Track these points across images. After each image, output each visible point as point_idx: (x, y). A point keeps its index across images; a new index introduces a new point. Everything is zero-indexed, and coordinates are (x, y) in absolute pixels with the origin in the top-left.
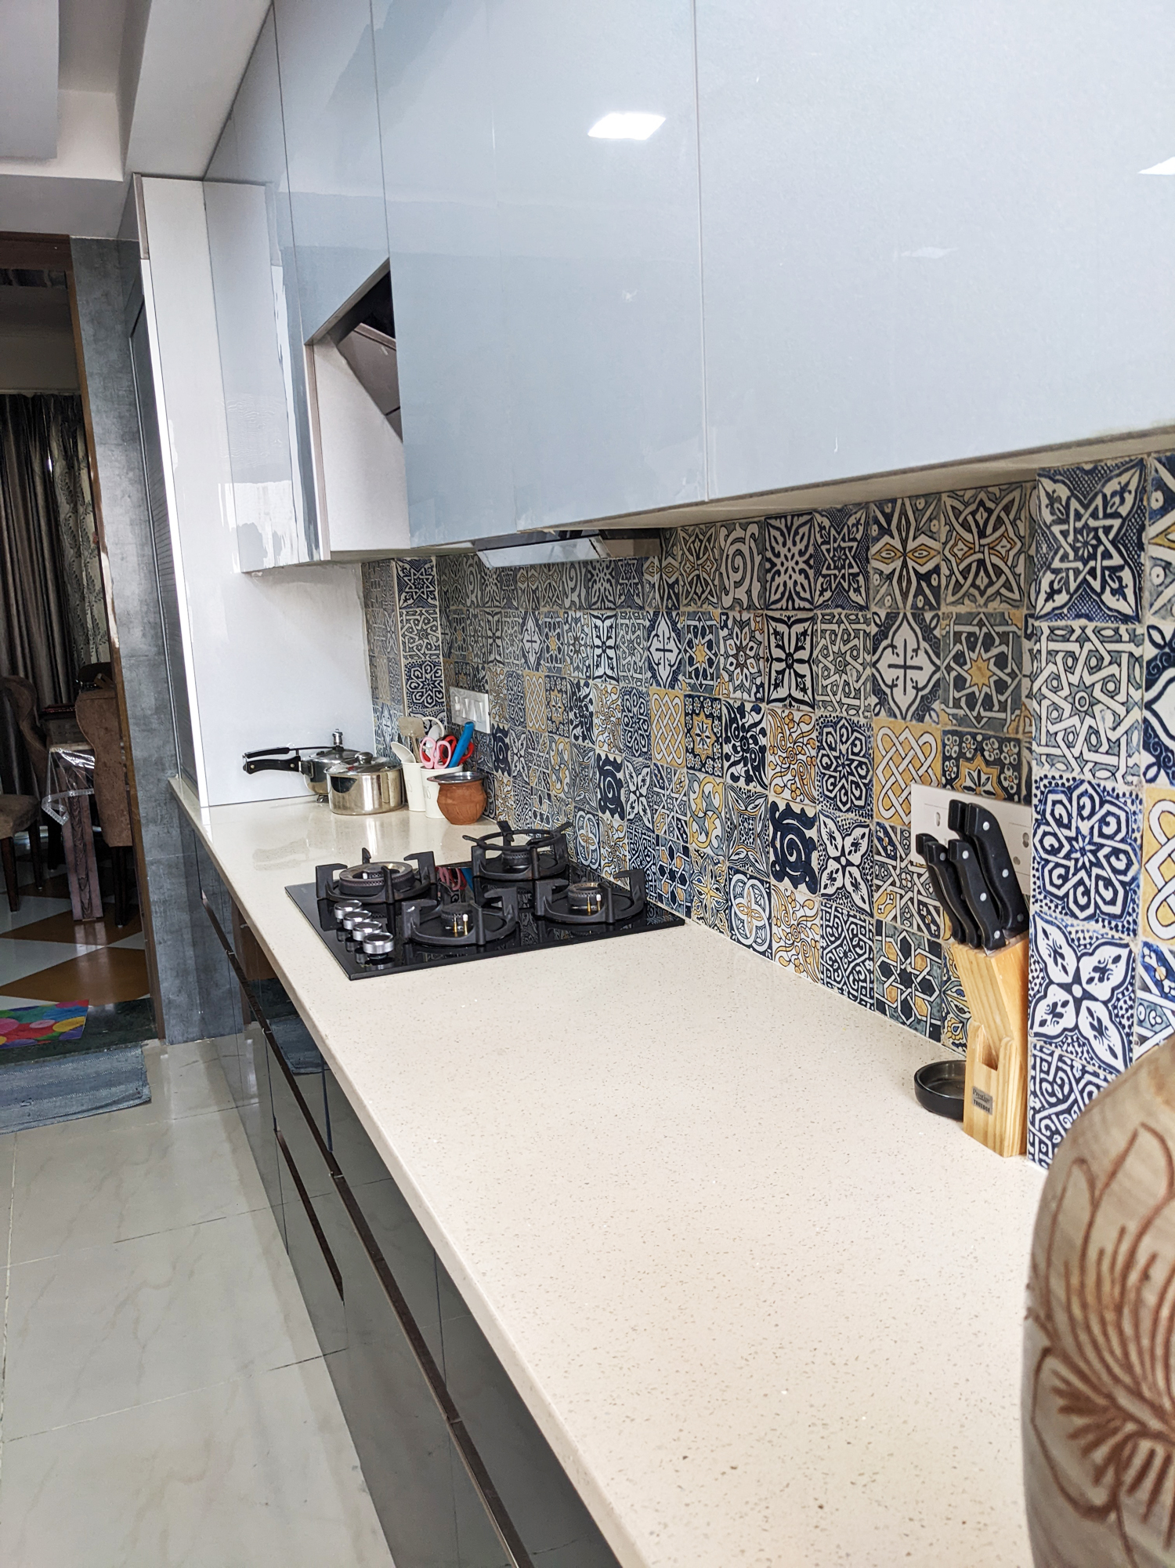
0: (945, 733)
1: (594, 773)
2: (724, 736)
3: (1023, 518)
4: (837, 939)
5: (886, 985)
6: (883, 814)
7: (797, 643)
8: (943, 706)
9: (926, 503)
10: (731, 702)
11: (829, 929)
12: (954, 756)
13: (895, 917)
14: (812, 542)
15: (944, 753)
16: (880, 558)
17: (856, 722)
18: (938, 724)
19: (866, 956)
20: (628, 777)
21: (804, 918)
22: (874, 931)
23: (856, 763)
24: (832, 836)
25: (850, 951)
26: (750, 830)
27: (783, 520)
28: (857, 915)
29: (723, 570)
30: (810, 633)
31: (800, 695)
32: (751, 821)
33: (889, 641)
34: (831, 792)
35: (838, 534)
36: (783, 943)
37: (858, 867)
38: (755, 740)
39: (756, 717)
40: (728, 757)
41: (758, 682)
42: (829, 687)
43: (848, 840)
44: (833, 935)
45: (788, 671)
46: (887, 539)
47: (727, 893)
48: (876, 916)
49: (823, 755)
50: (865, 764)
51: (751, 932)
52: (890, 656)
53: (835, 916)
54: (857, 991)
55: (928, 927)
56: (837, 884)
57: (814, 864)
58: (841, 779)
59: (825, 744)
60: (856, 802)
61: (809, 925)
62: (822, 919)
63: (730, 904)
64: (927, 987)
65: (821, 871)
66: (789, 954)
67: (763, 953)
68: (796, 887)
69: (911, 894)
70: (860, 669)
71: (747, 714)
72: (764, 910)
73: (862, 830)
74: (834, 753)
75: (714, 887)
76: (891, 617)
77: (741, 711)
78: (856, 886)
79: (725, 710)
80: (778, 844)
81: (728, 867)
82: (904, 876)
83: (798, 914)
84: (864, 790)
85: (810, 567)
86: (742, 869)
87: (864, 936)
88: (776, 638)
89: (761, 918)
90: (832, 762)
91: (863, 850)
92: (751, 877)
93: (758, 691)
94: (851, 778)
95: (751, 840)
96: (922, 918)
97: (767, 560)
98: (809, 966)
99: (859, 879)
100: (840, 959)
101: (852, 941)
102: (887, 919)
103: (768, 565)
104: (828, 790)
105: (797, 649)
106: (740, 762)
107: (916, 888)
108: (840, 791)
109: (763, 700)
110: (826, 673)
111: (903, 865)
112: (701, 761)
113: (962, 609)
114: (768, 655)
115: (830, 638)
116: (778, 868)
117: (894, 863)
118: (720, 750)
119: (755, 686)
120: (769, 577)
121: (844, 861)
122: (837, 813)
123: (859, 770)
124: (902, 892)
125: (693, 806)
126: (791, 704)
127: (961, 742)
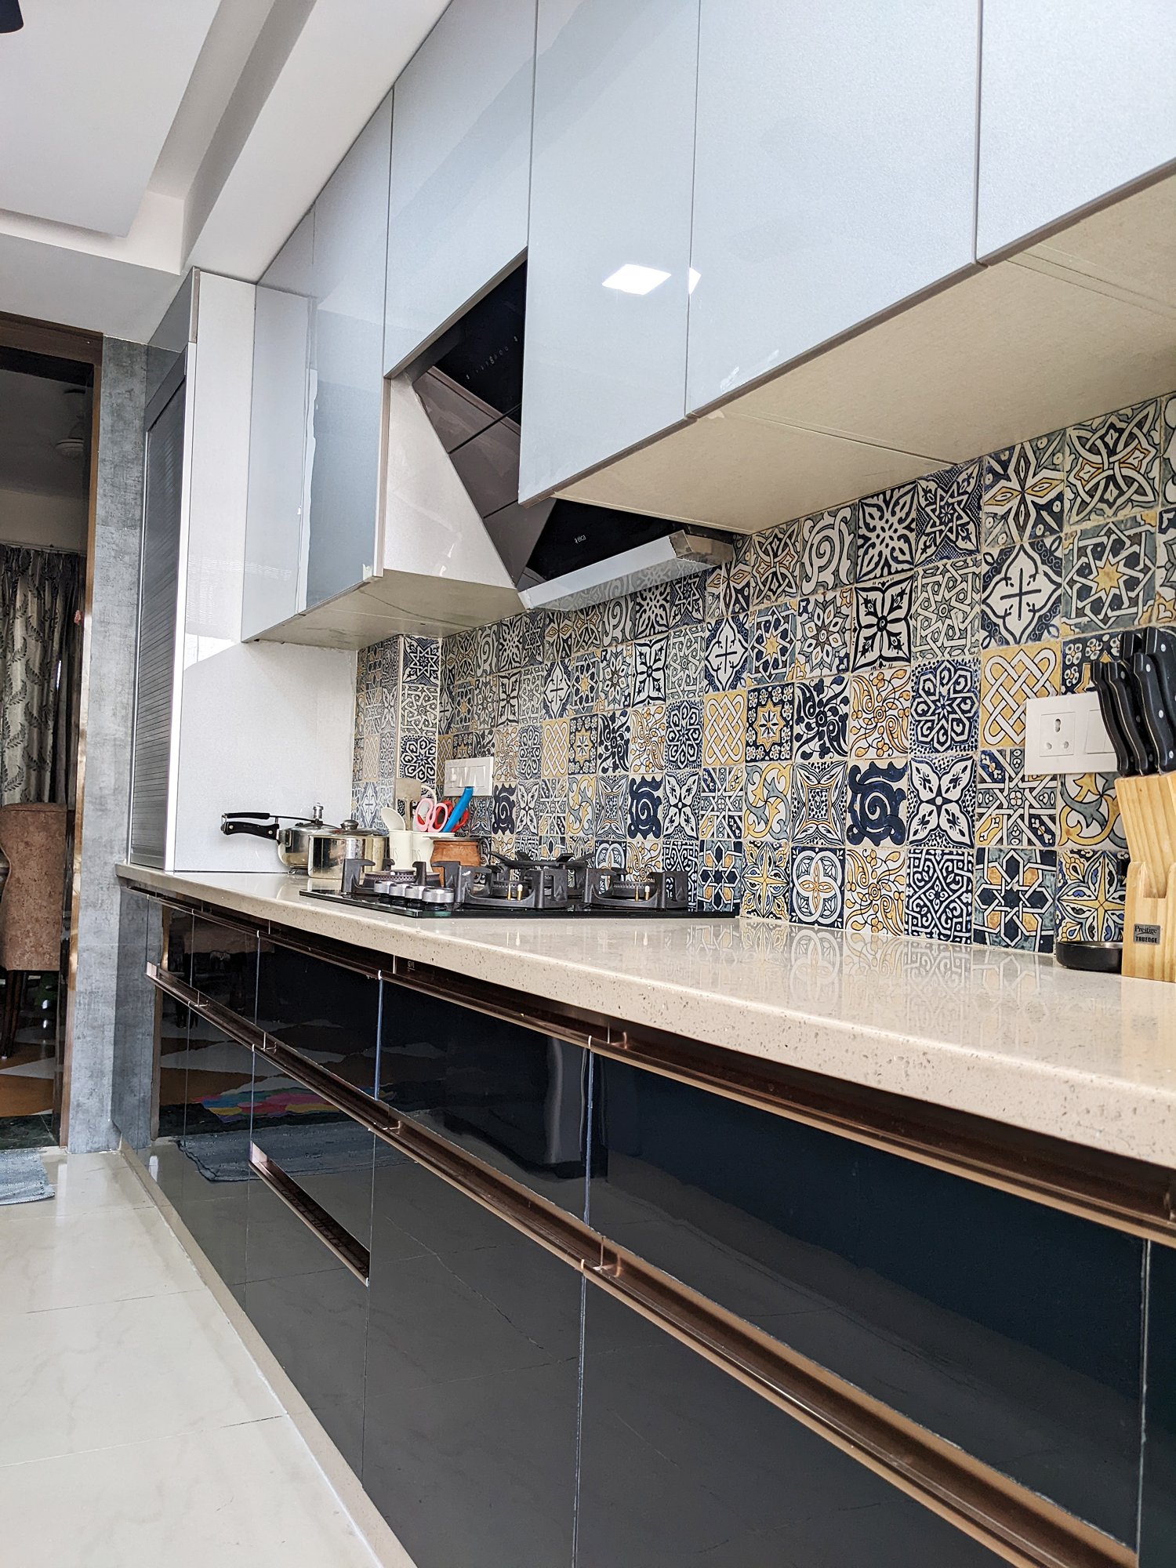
0: (1065, 644)
1: (625, 799)
2: (795, 717)
3: (1158, 428)
4: (927, 883)
5: (986, 914)
6: (989, 740)
7: (892, 604)
8: (1064, 619)
9: (1049, 441)
10: (807, 683)
11: (918, 876)
12: (1076, 662)
13: (1002, 838)
14: (914, 507)
15: (1064, 662)
16: (995, 502)
17: (960, 661)
18: (1058, 637)
19: (964, 889)
20: (668, 791)
21: (887, 873)
22: (974, 861)
23: (959, 700)
24: (926, 780)
25: (943, 890)
26: (823, 802)
27: (881, 496)
28: (954, 851)
29: (806, 560)
30: (908, 591)
31: (893, 653)
32: (824, 794)
33: (1002, 575)
34: (927, 736)
35: (947, 492)
36: (857, 907)
37: (957, 802)
38: (834, 711)
39: (837, 689)
40: (799, 737)
41: (842, 654)
42: (929, 636)
43: (947, 779)
44: (923, 879)
45: (879, 633)
46: (1003, 483)
47: (788, 875)
48: (978, 845)
49: (919, 703)
50: (970, 698)
51: (816, 908)
52: (1002, 589)
53: (926, 860)
54: (950, 929)
55: (1041, 838)
56: (930, 827)
57: (903, 814)
58: (939, 720)
59: (921, 692)
60: (957, 739)
61: (892, 878)
62: (909, 867)
63: (791, 885)
64: (1038, 900)
65: (911, 818)
66: (865, 916)
67: (832, 925)
68: (877, 844)
69: (1021, 811)
70: (967, 609)
71: (825, 688)
72: (835, 880)
73: (963, 764)
74: (933, 698)
75: (772, 873)
76: (1005, 553)
77: (820, 687)
78: (953, 822)
79: (798, 692)
80: (857, 807)
81: (792, 849)
82: (1013, 795)
83: (879, 871)
84: (967, 723)
85: (912, 530)
86: (809, 845)
87: (962, 869)
88: (866, 607)
89: (831, 888)
90: (929, 707)
91: (963, 783)
92: (821, 850)
93: (841, 662)
94: (951, 716)
95: (823, 812)
96: (1034, 831)
97: (860, 537)
98: (890, 921)
99: (958, 814)
100: (931, 901)
101: (945, 879)
102: (991, 844)
103: (860, 542)
104: (923, 735)
105: (892, 610)
106: (814, 738)
107: (1027, 804)
108: (938, 732)
109: (847, 670)
110: (926, 623)
111: (1012, 785)
112: (765, 751)
113: (1087, 525)
114: (856, 625)
115: (933, 590)
116: (855, 831)
117: (1001, 786)
118: (790, 733)
119: (837, 659)
120: (861, 552)
121: (939, 801)
122: (934, 755)
123: (962, 706)
124: (1011, 812)
125: (751, 798)
126: (881, 665)
127: (1085, 646)
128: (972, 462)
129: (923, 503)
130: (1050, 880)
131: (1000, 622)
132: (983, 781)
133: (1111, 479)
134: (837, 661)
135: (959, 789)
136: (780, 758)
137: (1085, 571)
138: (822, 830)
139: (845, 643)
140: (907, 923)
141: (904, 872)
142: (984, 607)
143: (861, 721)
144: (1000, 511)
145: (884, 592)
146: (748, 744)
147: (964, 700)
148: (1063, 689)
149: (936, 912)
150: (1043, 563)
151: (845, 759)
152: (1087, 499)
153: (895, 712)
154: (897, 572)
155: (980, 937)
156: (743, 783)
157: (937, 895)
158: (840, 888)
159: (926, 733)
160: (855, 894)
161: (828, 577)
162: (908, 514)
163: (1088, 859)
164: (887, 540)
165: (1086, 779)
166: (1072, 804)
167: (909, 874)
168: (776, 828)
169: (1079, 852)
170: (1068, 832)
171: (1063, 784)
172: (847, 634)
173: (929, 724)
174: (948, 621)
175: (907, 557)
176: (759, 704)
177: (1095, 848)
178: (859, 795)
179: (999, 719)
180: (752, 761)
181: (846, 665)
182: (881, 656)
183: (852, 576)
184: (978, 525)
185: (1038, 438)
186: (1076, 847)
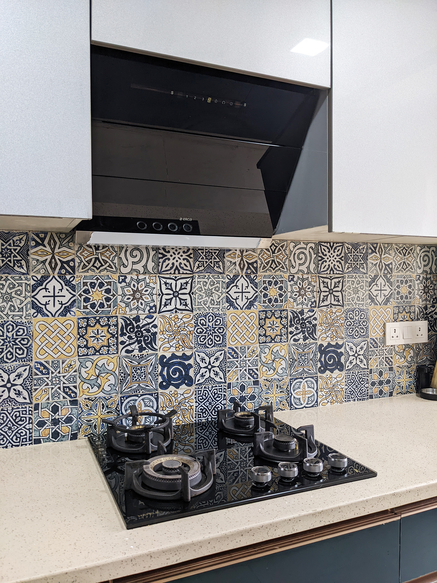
0: (394, 307)
1: (156, 367)
2: (289, 324)
3: (415, 253)
4: (353, 383)
5: (373, 389)
6: (372, 335)
7: (335, 285)
8: (393, 300)
9: (388, 246)
10: (295, 310)
11: (349, 381)
12: (397, 313)
13: (377, 365)
14: (343, 252)
15: (394, 313)
16: (372, 259)
17: (362, 309)
20: (198, 360)
21: (337, 382)
22: (369, 373)
23: (362, 322)
24: (351, 348)
25: (359, 384)
26: (306, 359)
27: (328, 244)
28: (362, 371)
29: (292, 258)
30: (341, 281)
31: (336, 303)
32: (306, 355)
33: (375, 283)
34: (351, 333)
35: (356, 251)
36: (324, 397)
37: (362, 355)
38: (310, 323)
39: (311, 314)
40: (291, 333)
41: (313, 300)
42: (351, 299)
43: (358, 348)
44: (351, 382)
45: (330, 295)
46: (374, 254)
47: (289, 391)
48: (370, 368)
49: (347, 322)
50: (366, 321)
51: (304, 401)
52: (375, 287)
53: (352, 375)
54: (361, 397)
55: (389, 364)
56: (353, 364)
57: (343, 360)
58: (355, 328)
59: (348, 318)
60: (362, 334)
61: (339, 384)
62: (346, 379)
63: (290, 395)
64: (388, 382)
65: (346, 362)
66: (327, 400)
67: (313, 406)
68: (332, 372)
69: (383, 356)
70: (364, 292)
71: (305, 313)
72: (313, 388)
73: (364, 342)
74: (353, 320)
75: (279, 391)
76: (376, 276)
77: (302, 312)
78: (361, 361)
79: (290, 314)
80: (323, 359)
81: (290, 379)
82: (380, 352)
83: (333, 382)
84: (365, 329)
85: (342, 260)
86: (299, 377)
87: (365, 376)
88: (324, 284)
89: (311, 392)
90: (352, 323)
91: (364, 349)
92: (306, 378)
93: (312, 303)
94: (360, 327)
95: (306, 363)
96: (387, 362)
97: (319, 256)
98: (339, 399)
99: (363, 359)
100: (354, 389)
101: (359, 381)
102: (374, 368)
103: (320, 258)
104: (349, 333)
105: (335, 287)
106: (300, 333)
107: (385, 354)
108: (355, 332)
109: (315, 307)
110: (349, 294)
111: (380, 348)
112: (271, 338)
113: (399, 274)
114: (319, 290)
115: (352, 283)
116: (322, 368)
117: (377, 349)
118: (286, 331)
119: (310, 302)
120: (320, 262)
121: (356, 355)
122: (354, 340)
123: (363, 323)
124: (380, 357)
125: (264, 360)
126: (331, 307)
127: (399, 308)
128: (364, 243)
129: (347, 252)
130: (391, 375)
131: (375, 298)
132: (371, 348)
133: (404, 262)
134: (310, 303)
135: (363, 351)
136: (281, 342)
137: (398, 287)
138: (306, 370)
139: (314, 296)
140: (346, 398)
141: (343, 381)
142: (369, 292)
143: (323, 327)
144: (375, 263)
145: (331, 280)
146: (260, 335)
147: (364, 321)
148: (394, 320)
149: (356, 392)
150: (387, 282)
151: (316, 341)
152: (399, 267)
153: (338, 324)
154: (336, 274)
155: (371, 397)
156: (258, 353)
157: (357, 387)
158: (316, 391)
159: (350, 332)
160: (323, 393)
161: (304, 268)
162: (340, 254)
163: (401, 368)
164: (332, 261)
165: (400, 346)
166: (397, 353)
167: (346, 381)
168: (280, 371)
169: (399, 366)
170: (396, 361)
171: (394, 348)
172: (315, 293)
173: (352, 329)
174: (357, 295)
175: (341, 269)
176: (266, 317)
177: (403, 365)
178: (323, 355)
179: (375, 328)
180: (263, 343)
181: (314, 305)
182: (331, 303)
183: (316, 271)
184: (367, 265)
185: (385, 244)
186: (398, 365)
